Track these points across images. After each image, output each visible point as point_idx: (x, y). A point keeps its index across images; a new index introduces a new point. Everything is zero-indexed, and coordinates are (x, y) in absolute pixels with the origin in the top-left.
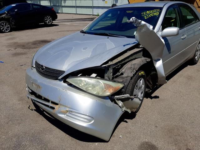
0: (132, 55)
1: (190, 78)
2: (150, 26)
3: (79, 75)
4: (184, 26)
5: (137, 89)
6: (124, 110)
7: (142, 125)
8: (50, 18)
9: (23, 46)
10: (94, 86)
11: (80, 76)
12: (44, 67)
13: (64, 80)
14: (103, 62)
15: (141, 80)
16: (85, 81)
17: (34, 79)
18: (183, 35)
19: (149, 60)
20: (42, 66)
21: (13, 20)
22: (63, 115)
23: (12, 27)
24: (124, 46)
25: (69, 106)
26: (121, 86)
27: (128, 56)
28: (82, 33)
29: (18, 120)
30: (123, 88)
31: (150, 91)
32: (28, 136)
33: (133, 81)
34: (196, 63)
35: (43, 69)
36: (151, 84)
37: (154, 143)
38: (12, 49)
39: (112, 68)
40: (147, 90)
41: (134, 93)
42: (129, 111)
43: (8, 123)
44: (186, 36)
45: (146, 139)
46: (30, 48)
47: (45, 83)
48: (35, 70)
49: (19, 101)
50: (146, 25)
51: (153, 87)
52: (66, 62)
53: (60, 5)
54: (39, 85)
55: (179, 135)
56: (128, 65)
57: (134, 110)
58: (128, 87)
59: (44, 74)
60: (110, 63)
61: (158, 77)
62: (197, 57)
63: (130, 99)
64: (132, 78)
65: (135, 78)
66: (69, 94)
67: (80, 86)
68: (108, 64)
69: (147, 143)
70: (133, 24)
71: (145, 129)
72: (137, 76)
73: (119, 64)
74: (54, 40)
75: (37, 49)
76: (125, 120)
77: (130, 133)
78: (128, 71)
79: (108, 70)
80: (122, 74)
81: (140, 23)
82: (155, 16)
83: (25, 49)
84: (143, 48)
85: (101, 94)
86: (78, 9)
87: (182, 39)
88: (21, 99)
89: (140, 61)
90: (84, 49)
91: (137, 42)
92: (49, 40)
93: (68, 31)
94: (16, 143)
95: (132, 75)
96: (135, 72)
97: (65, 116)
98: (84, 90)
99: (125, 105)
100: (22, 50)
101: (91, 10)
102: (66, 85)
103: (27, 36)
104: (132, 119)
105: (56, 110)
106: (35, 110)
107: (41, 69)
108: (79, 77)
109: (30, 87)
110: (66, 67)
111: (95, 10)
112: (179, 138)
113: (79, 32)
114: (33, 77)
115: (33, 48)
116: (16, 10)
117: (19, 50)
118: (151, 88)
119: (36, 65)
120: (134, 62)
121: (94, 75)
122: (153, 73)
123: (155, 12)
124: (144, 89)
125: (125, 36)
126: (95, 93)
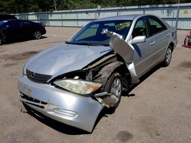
0: (107, 60)
1: (162, 78)
2: (120, 37)
3: (64, 78)
4: (153, 35)
5: (114, 88)
6: (103, 106)
7: (120, 118)
8: (39, 33)
9: (13, 58)
10: (77, 86)
11: (66, 78)
12: (34, 74)
13: (52, 83)
14: (84, 67)
15: (117, 80)
16: (70, 83)
17: (25, 84)
18: (152, 42)
19: (122, 63)
20: (32, 73)
21: (4, 35)
22: (52, 113)
23: (3, 41)
24: (101, 53)
25: (56, 104)
26: (100, 85)
27: (104, 60)
28: (67, 43)
29: (11, 121)
30: (101, 87)
31: (127, 90)
32: (22, 133)
33: (109, 81)
34: (168, 65)
35: (33, 75)
36: (126, 84)
37: (129, 131)
38: (3, 61)
39: (91, 71)
40: (123, 89)
41: (112, 91)
42: (108, 106)
43: (3, 125)
44: (154, 42)
45: (123, 129)
46: (19, 59)
47: (36, 87)
48: (26, 77)
49: (12, 105)
50: (117, 36)
51: (129, 86)
52: (53, 68)
53: (47, 19)
54: (30, 89)
55: (151, 124)
56: (105, 68)
57: (112, 106)
58: (106, 86)
59: (35, 79)
60: (90, 67)
61: (132, 77)
62: (169, 60)
63: (108, 96)
64: (108, 79)
65: (112, 78)
66: (56, 94)
67: (65, 87)
68: (88, 68)
69: (123, 132)
70: (107, 35)
71: (122, 121)
72: (113, 77)
73: (97, 68)
74: (42, 51)
75: (27, 60)
76: (106, 115)
77: (110, 125)
78: (105, 73)
79: (89, 72)
80: (100, 76)
81: (112, 34)
82: (126, 28)
83: (15, 60)
84: (117, 54)
85: (83, 93)
86: (64, 22)
87: (151, 45)
88: (14, 104)
89: (115, 64)
90: (68, 57)
91: (111, 49)
92: (37, 51)
93: (55, 42)
94: (11, 140)
95: (108, 76)
96: (111, 73)
97: (53, 113)
98: (69, 90)
99: (104, 101)
100: (12, 61)
101: (76, 22)
102: (53, 87)
103: (16, 48)
104: (111, 114)
105: (46, 108)
106: (27, 112)
107: (31, 75)
108: (64, 79)
109: (21, 91)
110: (53, 72)
111: (79, 22)
112: (150, 126)
113: (64, 42)
114: (24, 83)
115: (22, 59)
116: (7, 26)
117: (10, 62)
118: (127, 87)
119: (26, 72)
120: (110, 65)
121: (77, 77)
122: (127, 74)
123: (126, 25)
124: (121, 88)
125: (102, 45)
126: (78, 92)
